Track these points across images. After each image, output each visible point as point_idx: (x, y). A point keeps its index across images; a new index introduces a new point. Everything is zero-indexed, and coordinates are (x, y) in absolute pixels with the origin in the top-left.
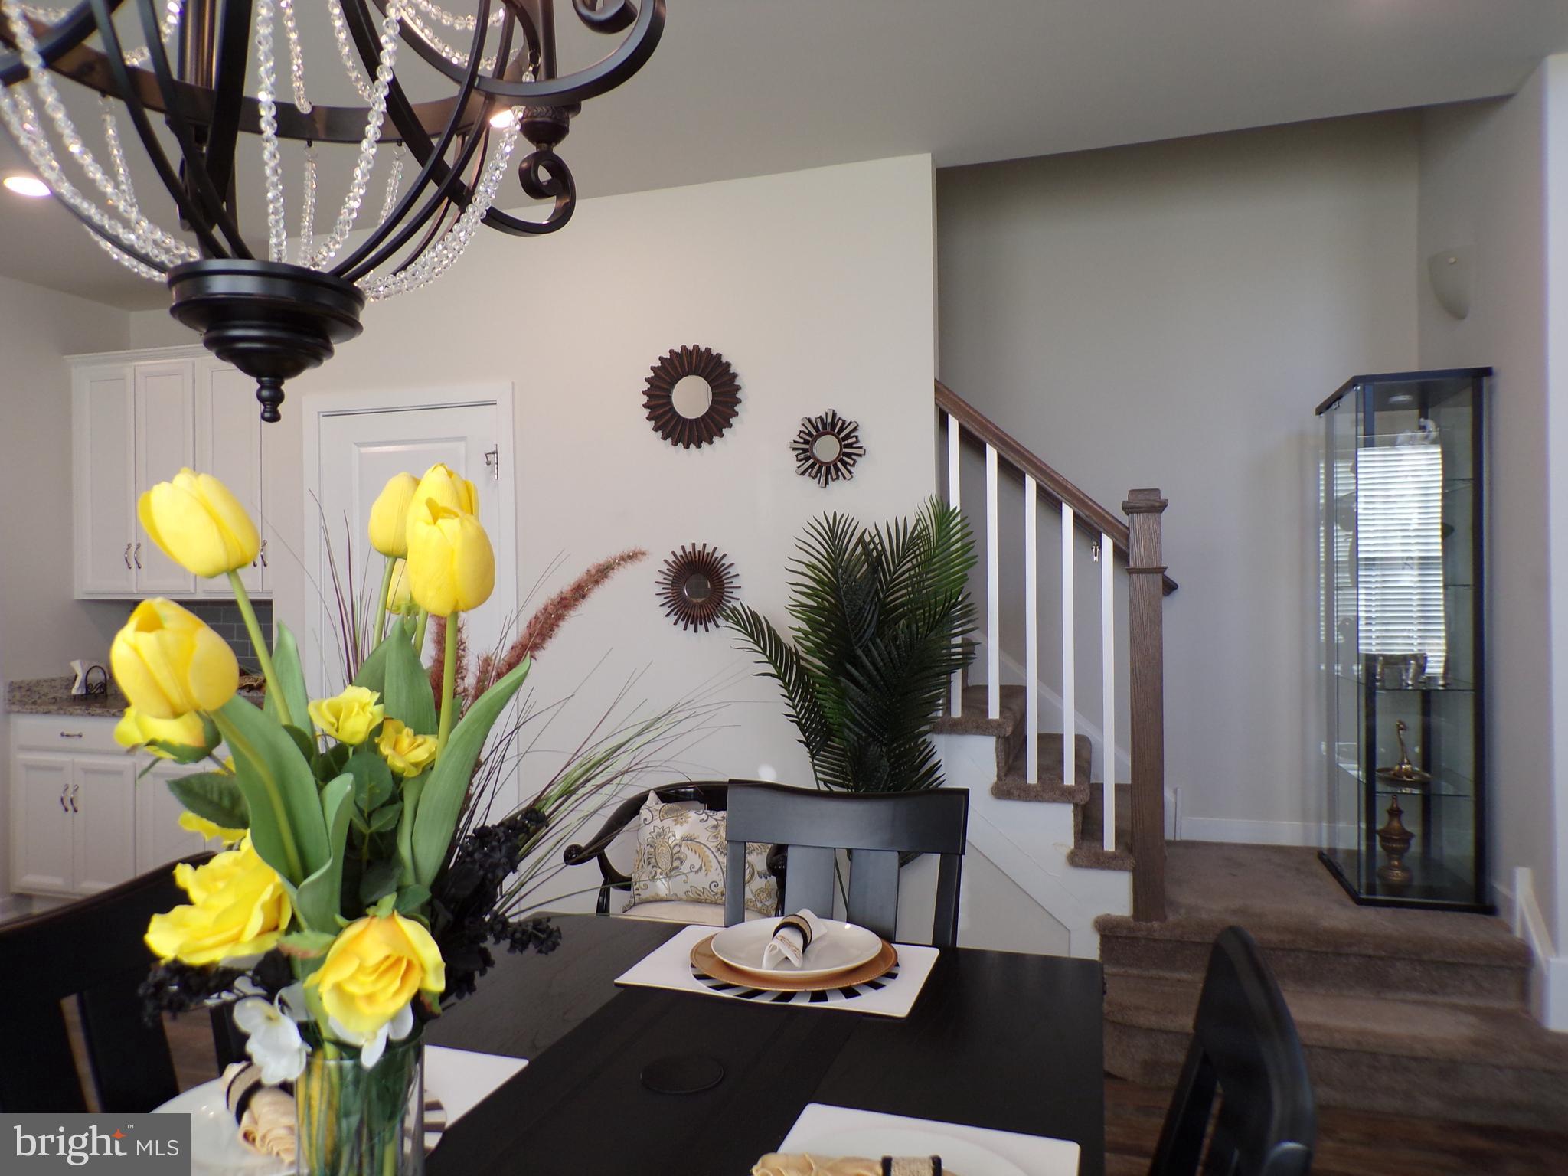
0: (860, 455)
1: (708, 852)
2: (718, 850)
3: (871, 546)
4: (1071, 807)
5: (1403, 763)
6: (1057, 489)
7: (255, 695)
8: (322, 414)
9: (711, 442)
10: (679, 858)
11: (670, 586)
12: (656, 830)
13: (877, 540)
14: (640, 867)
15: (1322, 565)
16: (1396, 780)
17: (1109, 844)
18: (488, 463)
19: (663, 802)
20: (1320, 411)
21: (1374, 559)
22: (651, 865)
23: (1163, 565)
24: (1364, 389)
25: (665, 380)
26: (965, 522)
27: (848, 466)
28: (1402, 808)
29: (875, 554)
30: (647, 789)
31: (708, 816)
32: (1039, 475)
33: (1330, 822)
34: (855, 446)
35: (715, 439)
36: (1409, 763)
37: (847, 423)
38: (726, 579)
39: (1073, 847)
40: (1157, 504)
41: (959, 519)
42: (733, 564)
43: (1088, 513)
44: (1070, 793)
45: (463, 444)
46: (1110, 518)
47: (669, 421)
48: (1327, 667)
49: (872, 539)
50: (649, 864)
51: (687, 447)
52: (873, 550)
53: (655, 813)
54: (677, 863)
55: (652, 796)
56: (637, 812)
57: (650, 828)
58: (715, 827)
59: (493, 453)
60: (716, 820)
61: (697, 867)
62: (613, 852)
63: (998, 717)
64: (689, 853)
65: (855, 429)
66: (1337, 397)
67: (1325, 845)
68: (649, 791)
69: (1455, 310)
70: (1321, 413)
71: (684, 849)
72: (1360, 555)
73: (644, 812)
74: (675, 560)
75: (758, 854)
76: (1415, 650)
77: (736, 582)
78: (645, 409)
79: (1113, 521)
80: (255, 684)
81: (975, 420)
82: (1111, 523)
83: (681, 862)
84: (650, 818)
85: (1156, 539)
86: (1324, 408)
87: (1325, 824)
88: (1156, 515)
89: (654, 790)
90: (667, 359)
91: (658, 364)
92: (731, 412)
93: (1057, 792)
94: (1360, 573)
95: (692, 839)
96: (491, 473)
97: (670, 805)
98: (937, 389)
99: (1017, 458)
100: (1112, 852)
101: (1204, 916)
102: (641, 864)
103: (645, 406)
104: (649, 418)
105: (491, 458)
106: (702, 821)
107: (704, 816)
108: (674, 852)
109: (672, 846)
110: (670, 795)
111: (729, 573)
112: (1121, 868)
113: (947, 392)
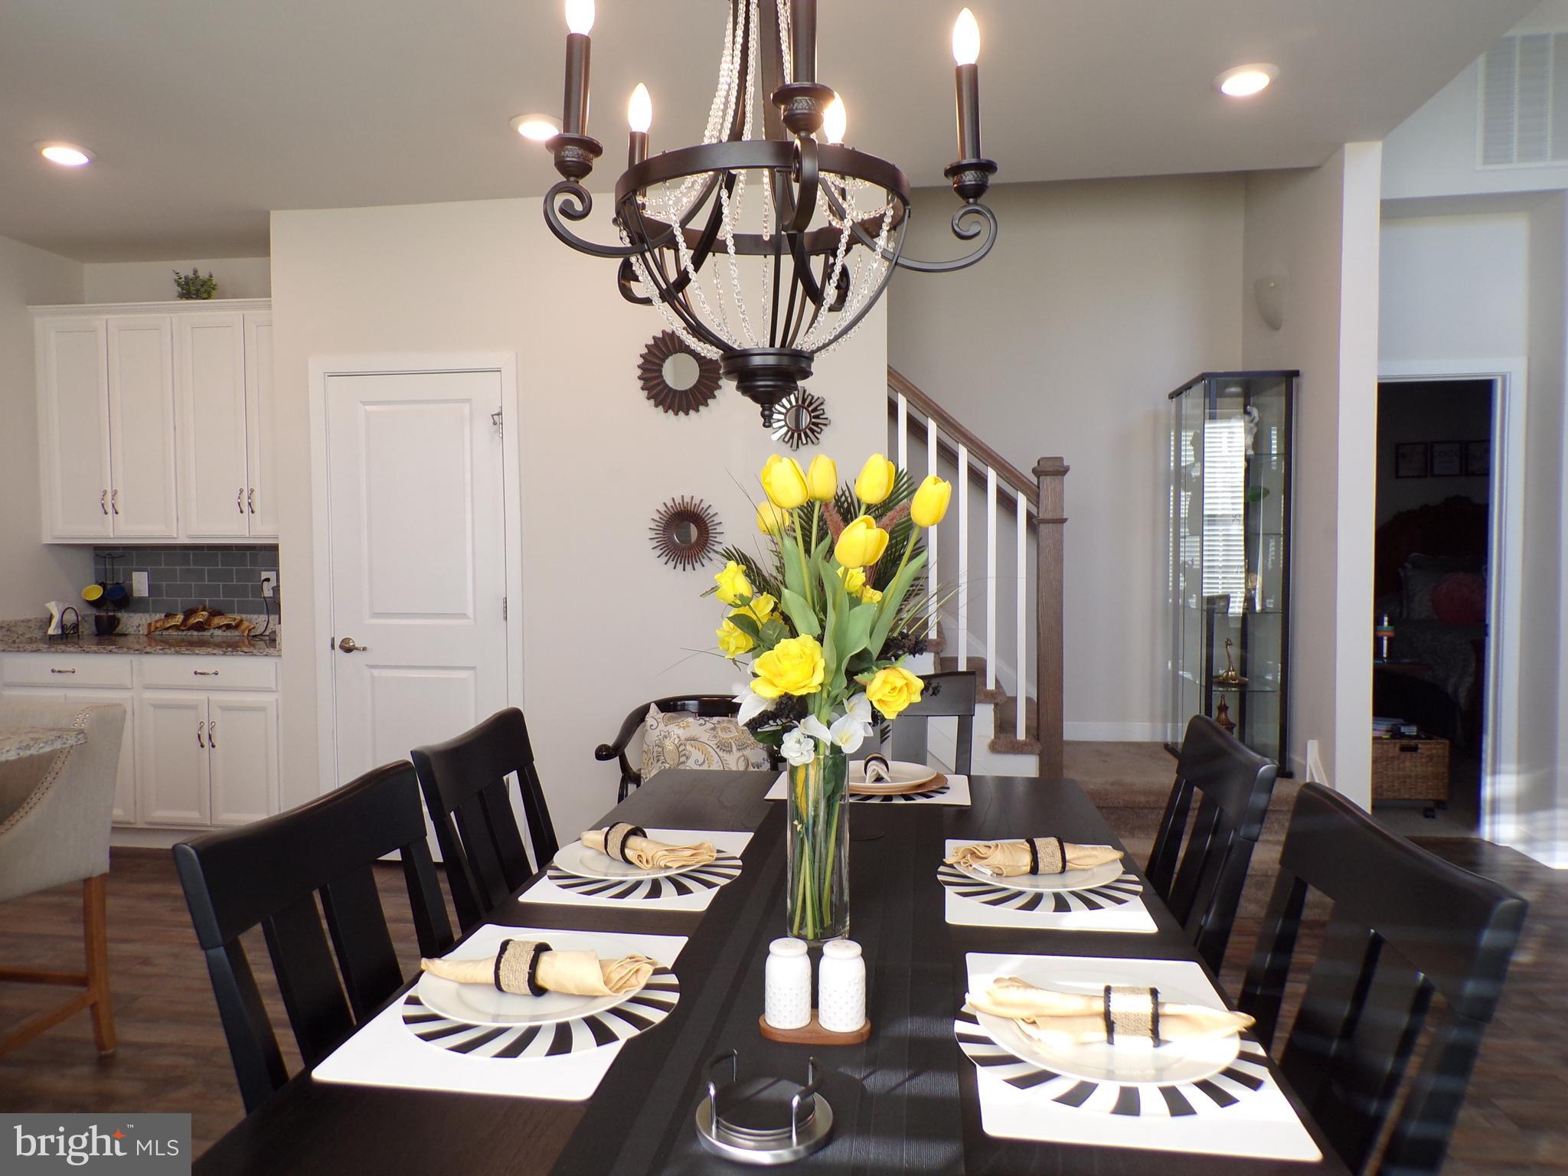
0: (826, 425)
1: (710, 749)
2: (718, 747)
3: (843, 499)
4: (992, 706)
5: (1230, 671)
6: (984, 456)
7: (229, 634)
8: (326, 374)
9: (697, 410)
10: (685, 755)
11: (661, 532)
12: (663, 733)
13: (847, 494)
14: (650, 764)
15: (1171, 521)
16: (1224, 683)
17: (1021, 735)
18: (495, 423)
19: (662, 712)
20: (1171, 396)
21: (1214, 516)
22: (660, 762)
23: (1065, 517)
24: (1210, 382)
25: (659, 357)
26: (910, 482)
27: (816, 434)
28: (1227, 705)
29: (846, 505)
30: (649, 702)
31: (705, 721)
32: (970, 445)
33: (1173, 722)
34: (821, 417)
35: (701, 408)
36: (1233, 671)
37: (815, 398)
38: (711, 526)
39: (993, 737)
40: (1062, 469)
41: (905, 479)
42: (716, 514)
43: (1008, 475)
44: (992, 695)
45: (467, 406)
46: (1025, 480)
47: (661, 391)
48: (1173, 600)
49: (844, 493)
50: (658, 761)
51: (676, 414)
52: (844, 502)
53: (659, 721)
54: (683, 759)
55: (653, 708)
56: (643, 720)
57: (657, 733)
58: (714, 729)
59: (498, 414)
60: (714, 724)
61: (701, 761)
62: (630, 751)
63: (936, 637)
64: (692, 750)
65: (822, 403)
66: (1188, 387)
67: (1169, 740)
68: (650, 703)
69: (1273, 323)
70: (1172, 398)
71: (689, 747)
72: (1206, 513)
73: (649, 720)
74: (666, 509)
75: (751, 749)
76: (1220, 592)
77: (719, 529)
78: (639, 381)
79: (1028, 482)
80: (234, 623)
81: (920, 398)
82: (1025, 483)
83: (687, 758)
84: (655, 725)
85: (1060, 496)
86: (1176, 394)
87: (1169, 725)
88: (1060, 477)
89: (654, 702)
90: (660, 338)
91: (652, 342)
92: (716, 386)
93: (982, 695)
94: (1205, 528)
95: (694, 739)
96: (496, 431)
97: (670, 714)
98: (889, 373)
99: (953, 431)
100: (1023, 741)
101: (1092, 787)
102: (650, 762)
103: (639, 378)
104: (643, 389)
105: (496, 417)
106: (701, 725)
107: (702, 721)
108: (680, 749)
109: (678, 745)
110: (669, 706)
111: (713, 521)
112: (1031, 753)
113: (898, 376)
